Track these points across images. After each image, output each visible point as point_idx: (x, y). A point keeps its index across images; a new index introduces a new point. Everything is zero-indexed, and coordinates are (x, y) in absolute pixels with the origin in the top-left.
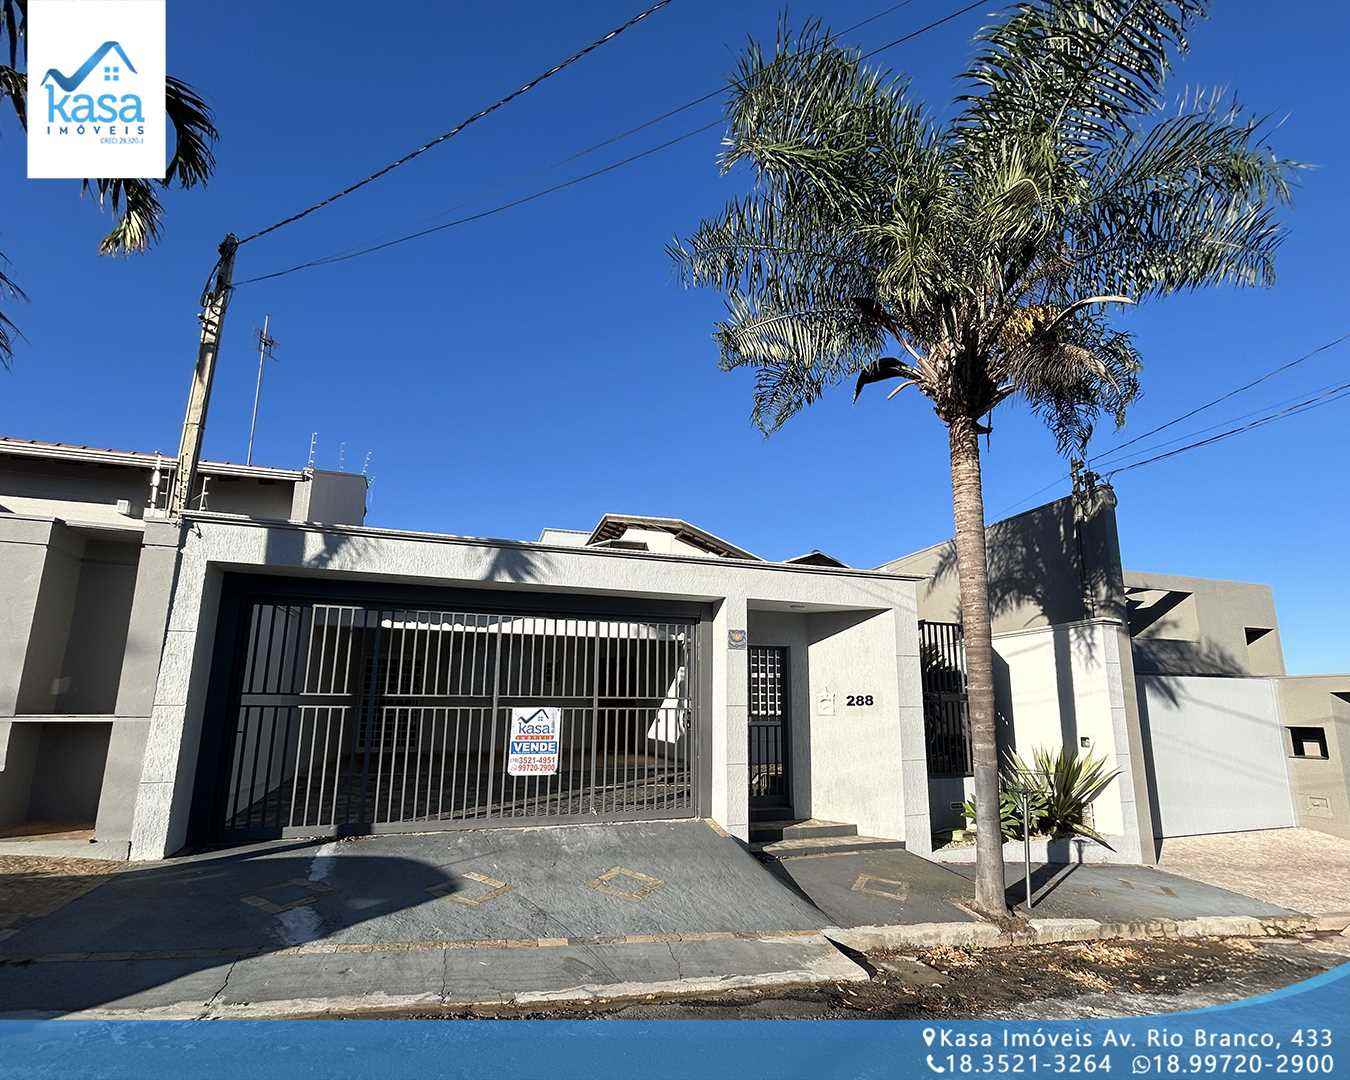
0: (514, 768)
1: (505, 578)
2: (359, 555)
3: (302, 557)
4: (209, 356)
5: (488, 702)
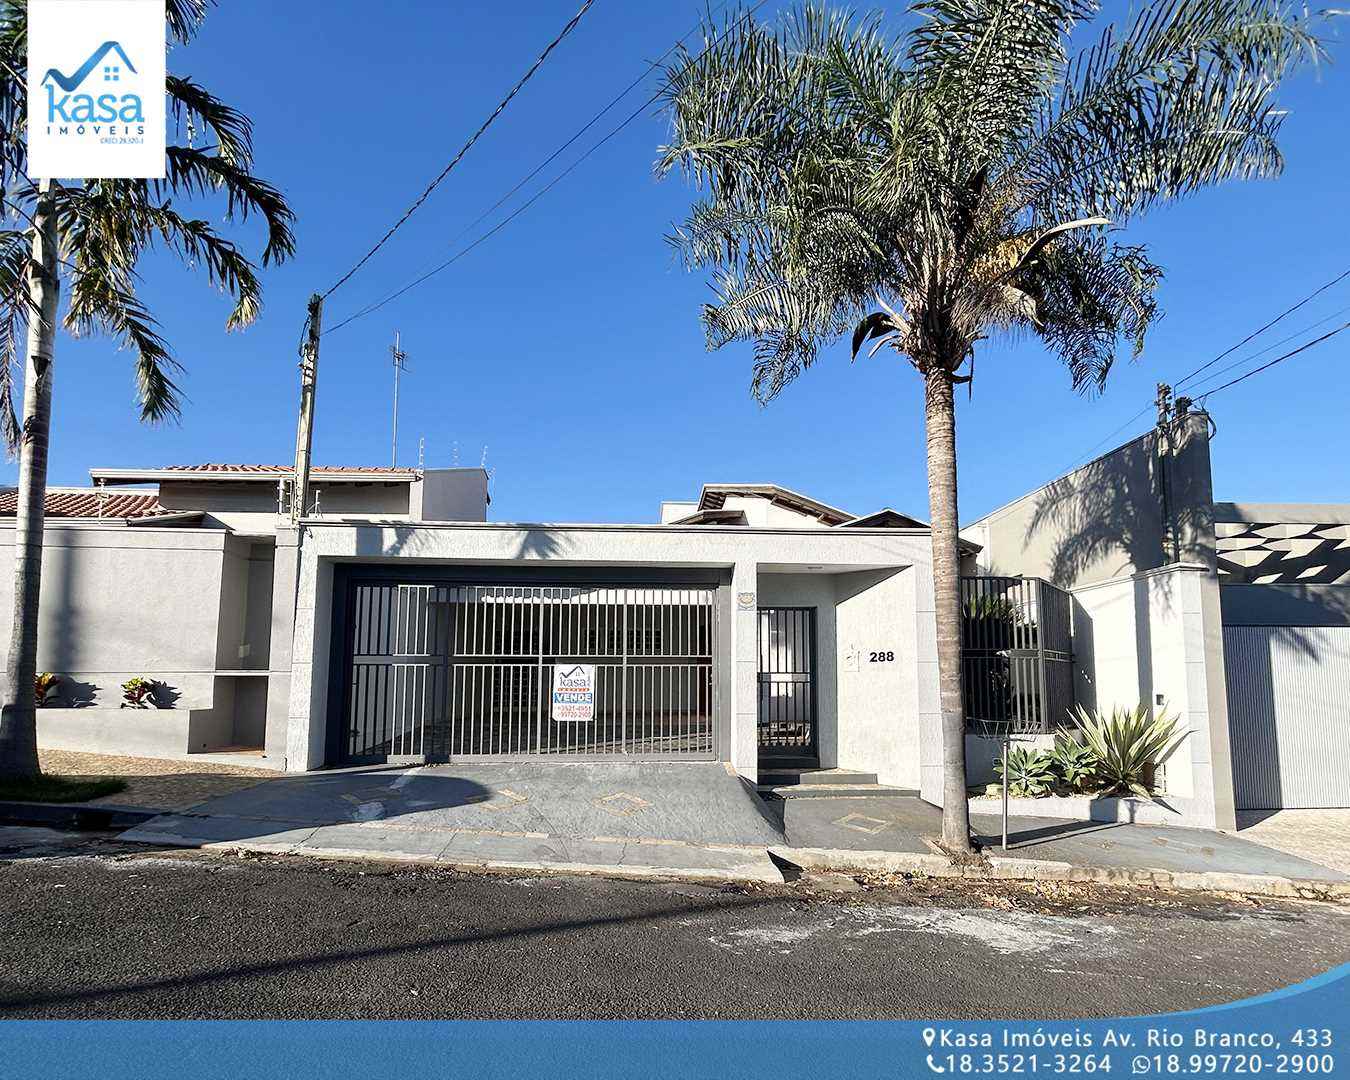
0: (559, 713)
1: (533, 556)
2: (423, 544)
3: (381, 548)
4: (309, 394)
5: (536, 661)
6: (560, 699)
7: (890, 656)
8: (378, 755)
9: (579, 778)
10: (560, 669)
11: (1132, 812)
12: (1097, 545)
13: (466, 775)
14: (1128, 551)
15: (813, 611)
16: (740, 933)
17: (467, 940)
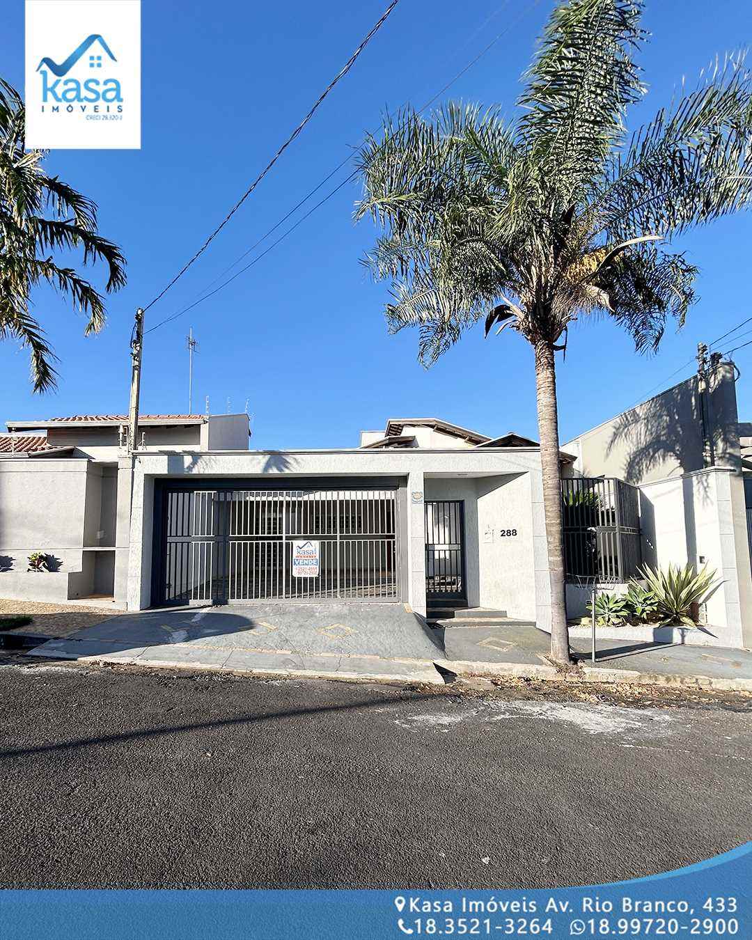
0: (296, 573)
1: (274, 471)
2: (207, 464)
3: (183, 468)
4: (136, 372)
5: (281, 538)
6: (297, 563)
7: (515, 532)
8: (182, 600)
9: (311, 614)
10: (296, 543)
11: (683, 636)
12: (656, 455)
13: (238, 613)
14: (678, 459)
15: (462, 503)
16: (415, 718)
17: (242, 721)
